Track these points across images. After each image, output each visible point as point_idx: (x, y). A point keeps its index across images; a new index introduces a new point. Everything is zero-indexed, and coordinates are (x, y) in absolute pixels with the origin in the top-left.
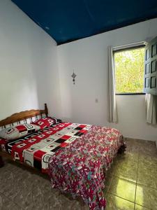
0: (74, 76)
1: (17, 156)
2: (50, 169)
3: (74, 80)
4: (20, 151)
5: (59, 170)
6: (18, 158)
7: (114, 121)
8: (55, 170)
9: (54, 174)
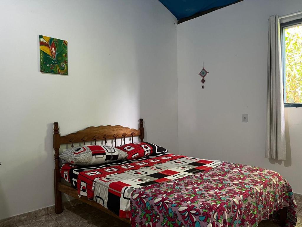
0: (203, 73)
1: (84, 190)
2: (132, 211)
3: (203, 81)
4: (90, 181)
5: (148, 212)
6: (85, 194)
7: (280, 157)
8: (140, 213)
9: (138, 220)
